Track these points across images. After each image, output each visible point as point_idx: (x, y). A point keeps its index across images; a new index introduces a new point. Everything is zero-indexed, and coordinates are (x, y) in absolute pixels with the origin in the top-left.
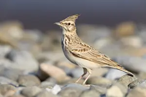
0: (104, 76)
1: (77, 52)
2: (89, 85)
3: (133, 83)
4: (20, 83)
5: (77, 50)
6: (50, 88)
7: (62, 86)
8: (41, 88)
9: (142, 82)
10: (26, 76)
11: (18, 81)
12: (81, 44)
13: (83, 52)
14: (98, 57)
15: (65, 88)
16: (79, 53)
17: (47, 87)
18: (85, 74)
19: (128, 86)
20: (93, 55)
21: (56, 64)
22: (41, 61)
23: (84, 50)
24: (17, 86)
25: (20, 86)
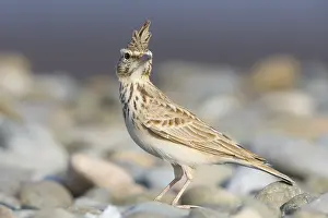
0: (224, 185)
1: (159, 127)
2: (188, 207)
3: (292, 201)
4: (24, 201)
5: (158, 122)
6: (94, 213)
7: (123, 209)
8: (74, 212)
9: (313, 199)
10: (38, 183)
11: (18, 196)
12: (168, 106)
13: (173, 126)
14: (210, 140)
15: (131, 212)
16: (164, 128)
17: (88, 210)
18: (177, 179)
19: (281, 208)
20: (197, 132)
21: (109, 156)
22: (74, 148)
23: (177, 122)
24: (18, 207)
25: (24, 207)
